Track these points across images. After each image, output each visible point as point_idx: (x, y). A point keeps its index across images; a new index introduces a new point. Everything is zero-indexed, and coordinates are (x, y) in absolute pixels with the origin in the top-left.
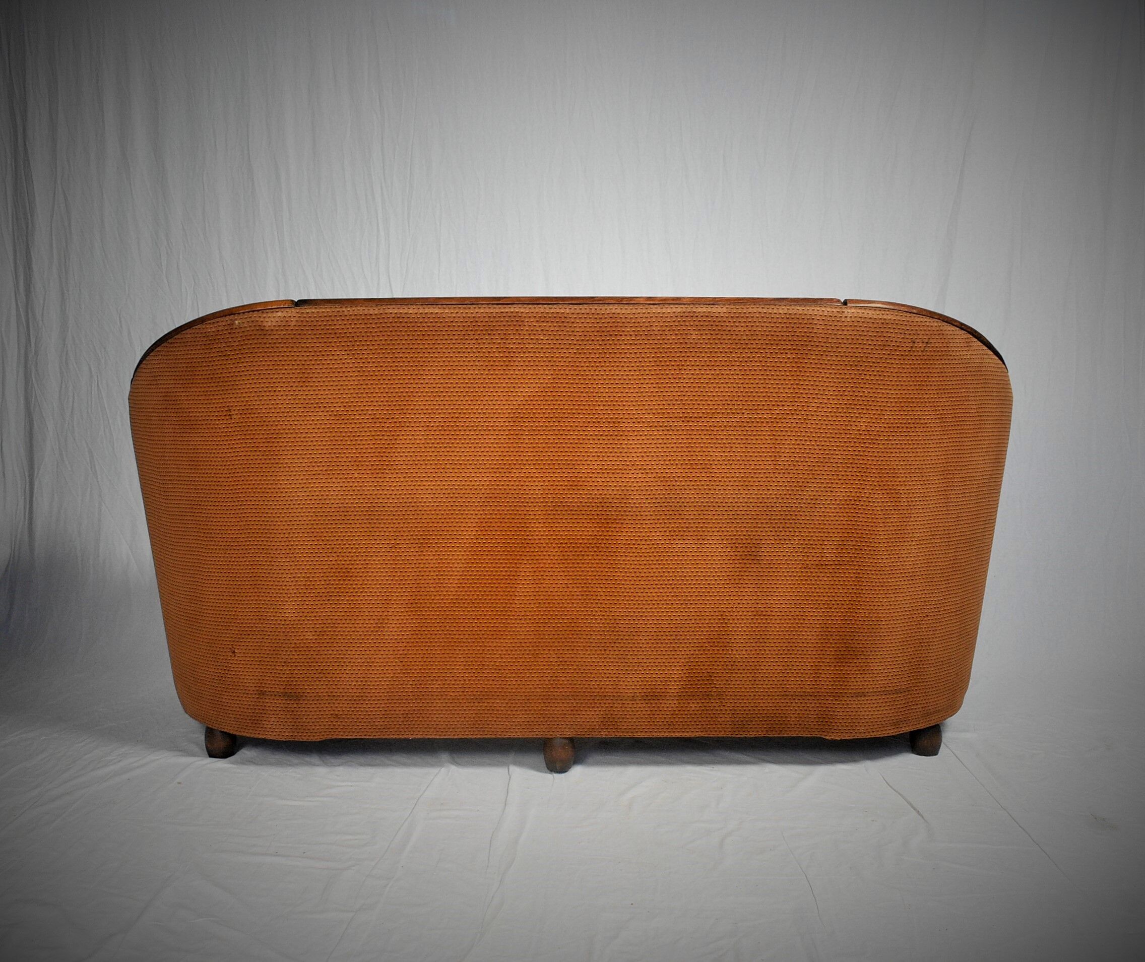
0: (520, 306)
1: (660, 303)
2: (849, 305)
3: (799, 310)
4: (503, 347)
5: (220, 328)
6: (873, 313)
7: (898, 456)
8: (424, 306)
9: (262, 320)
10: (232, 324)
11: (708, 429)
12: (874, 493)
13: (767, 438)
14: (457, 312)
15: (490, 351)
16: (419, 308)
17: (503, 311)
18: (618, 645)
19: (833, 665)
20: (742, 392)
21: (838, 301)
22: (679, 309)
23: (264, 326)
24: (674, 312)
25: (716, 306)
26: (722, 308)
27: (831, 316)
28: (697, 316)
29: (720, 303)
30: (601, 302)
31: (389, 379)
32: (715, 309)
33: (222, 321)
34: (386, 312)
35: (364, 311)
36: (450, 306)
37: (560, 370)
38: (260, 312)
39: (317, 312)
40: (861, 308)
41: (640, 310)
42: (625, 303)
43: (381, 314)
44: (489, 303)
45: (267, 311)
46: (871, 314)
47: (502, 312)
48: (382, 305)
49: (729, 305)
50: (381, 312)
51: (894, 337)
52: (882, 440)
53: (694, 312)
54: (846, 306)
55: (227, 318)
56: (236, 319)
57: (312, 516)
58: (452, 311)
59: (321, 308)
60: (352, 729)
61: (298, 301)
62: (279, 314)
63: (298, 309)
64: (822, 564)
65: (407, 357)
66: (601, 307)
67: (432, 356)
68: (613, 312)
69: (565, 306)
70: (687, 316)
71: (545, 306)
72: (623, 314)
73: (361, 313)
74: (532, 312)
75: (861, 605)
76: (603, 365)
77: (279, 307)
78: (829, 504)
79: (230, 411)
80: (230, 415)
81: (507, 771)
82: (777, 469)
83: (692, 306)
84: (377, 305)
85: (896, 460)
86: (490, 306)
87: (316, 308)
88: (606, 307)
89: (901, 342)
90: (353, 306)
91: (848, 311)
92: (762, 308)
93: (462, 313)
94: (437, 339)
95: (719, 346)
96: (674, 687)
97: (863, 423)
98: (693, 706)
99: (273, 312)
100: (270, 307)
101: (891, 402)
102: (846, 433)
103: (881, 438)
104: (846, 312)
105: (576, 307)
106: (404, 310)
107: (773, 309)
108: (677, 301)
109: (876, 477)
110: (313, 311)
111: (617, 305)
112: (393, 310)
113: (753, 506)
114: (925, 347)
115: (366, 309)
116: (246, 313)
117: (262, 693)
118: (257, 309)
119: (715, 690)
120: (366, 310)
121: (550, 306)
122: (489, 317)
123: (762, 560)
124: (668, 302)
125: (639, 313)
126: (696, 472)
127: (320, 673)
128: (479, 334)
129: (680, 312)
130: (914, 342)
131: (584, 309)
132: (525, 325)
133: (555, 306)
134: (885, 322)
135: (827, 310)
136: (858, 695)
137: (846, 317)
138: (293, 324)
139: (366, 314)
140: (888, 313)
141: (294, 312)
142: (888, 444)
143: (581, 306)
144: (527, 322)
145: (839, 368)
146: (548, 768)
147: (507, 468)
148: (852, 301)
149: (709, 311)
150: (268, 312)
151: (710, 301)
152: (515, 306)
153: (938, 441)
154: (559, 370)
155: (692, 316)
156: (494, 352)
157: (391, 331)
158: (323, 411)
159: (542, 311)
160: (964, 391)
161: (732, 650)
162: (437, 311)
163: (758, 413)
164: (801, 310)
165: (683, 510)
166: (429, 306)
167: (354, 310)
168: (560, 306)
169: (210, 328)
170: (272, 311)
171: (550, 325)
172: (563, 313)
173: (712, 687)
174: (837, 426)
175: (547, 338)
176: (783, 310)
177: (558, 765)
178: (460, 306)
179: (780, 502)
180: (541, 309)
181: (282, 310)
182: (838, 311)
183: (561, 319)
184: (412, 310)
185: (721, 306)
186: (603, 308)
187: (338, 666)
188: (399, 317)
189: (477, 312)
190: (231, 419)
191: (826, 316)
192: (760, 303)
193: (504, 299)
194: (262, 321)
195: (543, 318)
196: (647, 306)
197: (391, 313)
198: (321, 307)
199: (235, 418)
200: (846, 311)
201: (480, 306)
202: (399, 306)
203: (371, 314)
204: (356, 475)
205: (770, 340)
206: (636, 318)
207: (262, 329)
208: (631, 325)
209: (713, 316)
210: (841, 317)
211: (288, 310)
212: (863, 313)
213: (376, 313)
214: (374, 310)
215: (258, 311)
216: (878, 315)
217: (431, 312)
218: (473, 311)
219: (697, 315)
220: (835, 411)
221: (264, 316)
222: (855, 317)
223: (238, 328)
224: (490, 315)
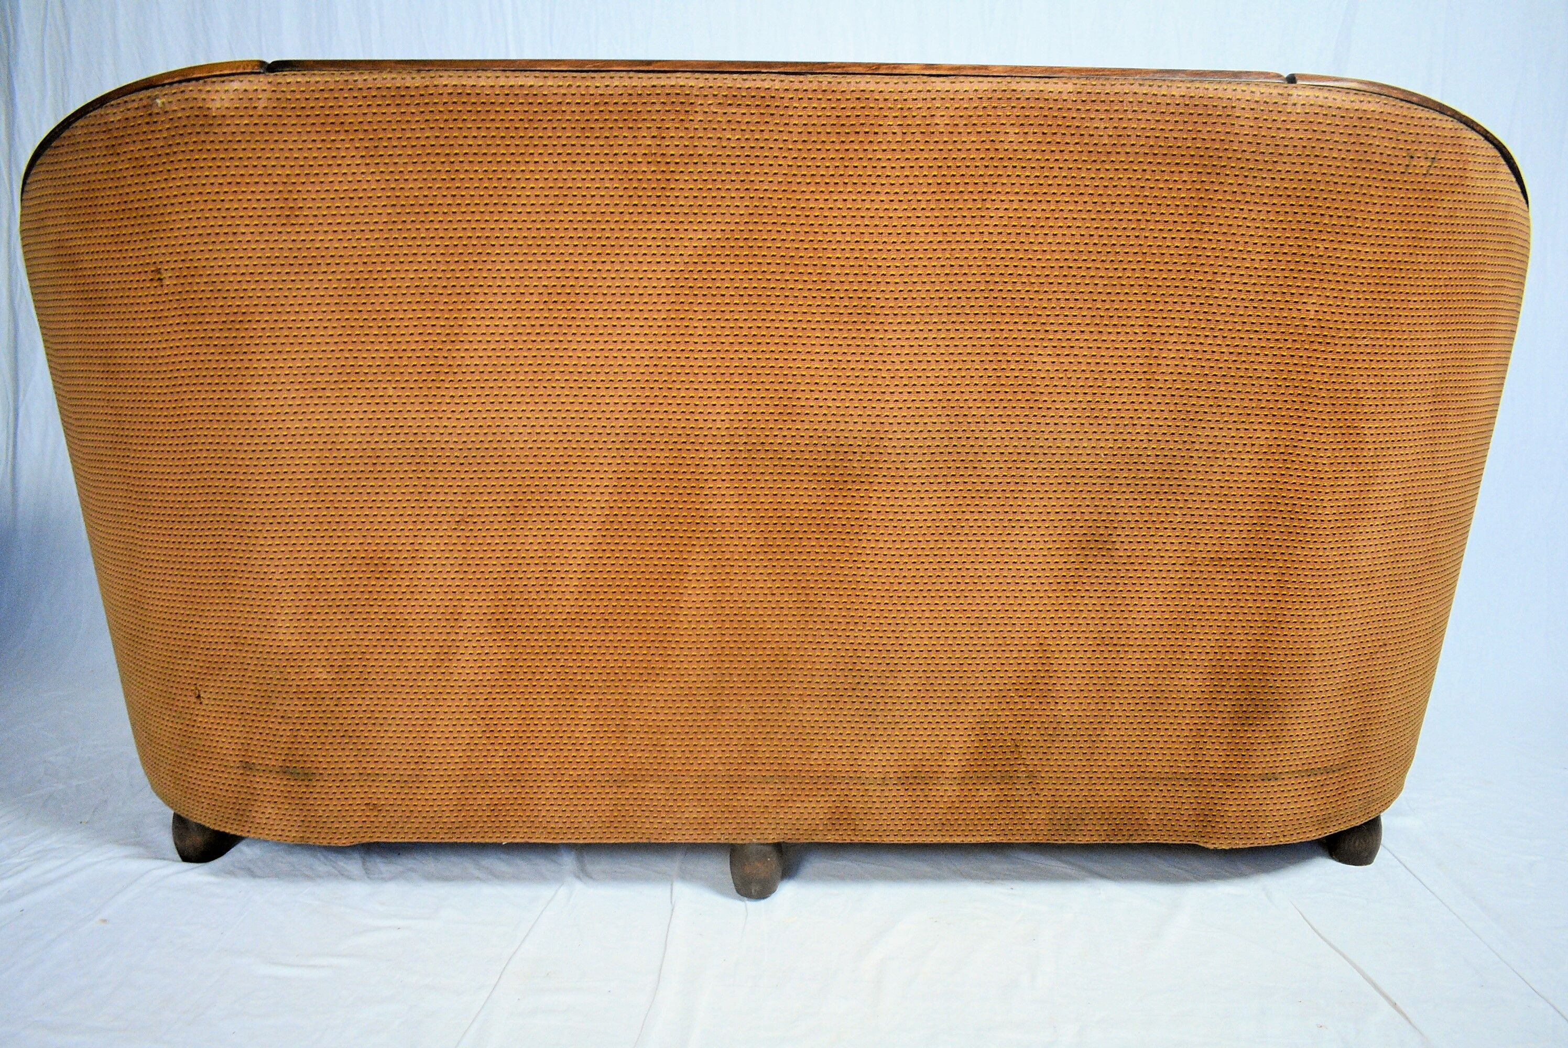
0: (688, 75)
1: (948, 73)
2: (1299, 82)
3: (1207, 89)
4: (655, 154)
5: (130, 114)
6: (1344, 98)
7: (1366, 368)
8: (508, 74)
9: (204, 96)
10: (151, 106)
11: (1031, 313)
12: (1321, 434)
13: (1137, 331)
14: (570, 86)
15: (631, 160)
16: (497, 77)
17: (655, 83)
18: (859, 694)
19: (1226, 729)
20: (1095, 244)
21: (1279, 76)
22: (985, 85)
23: (208, 108)
24: (976, 90)
25: (1055, 80)
26: (1066, 83)
27: (1267, 103)
28: (1019, 99)
29: (1061, 75)
30: (839, 70)
31: (444, 213)
32: (1052, 86)
33: (134, 101)
34: (436, 83)
35: (393, 81)
36: (556, 74)
37: (763, 198)
38: (201, 82)
39: (307, 82)
40: (1322, 87)
41: (913, 84)
42: (883, 72)
43: (426, 86)
44: (630, 69)
45: (214, 79)
46: (1340, 100)
47: (653, 86)
48: (429, 70)
49: (1078, 78)
50: (428, 83)
51: (1378, 146)
52: (1341, 337)
53: (1014, 90)
54: (1294, 85)
55: (142, 94)
56: (157, 97)
57: (314, 464)
58: (561, 84)
59: (314, 74)
60: (402, 828)
61: (273, 63)
62: (236, 85)
63: (271, 77)
64: (1220, 558)
65: (476, 171)
66: (840, 78)
67: (524, 168)
68: (862, 89)
69: (773, 76)
70: (999, 99)
71: (735, 76)
72: (881, 92)
73: (388, 85)
74: (711, 87)
75: (1282, 628)
76: (842, 190)
77: (234, 71)
78: (1240, 452)
79: (158, 271)
80: (159, 279)
81: (669, 894)
82: (1152, 388)
83: (1009, 79)
84: (419, 71)
85: (1362, 375)
86: (631, 74)
87: (304, 75)
88: (849, 78)
89: (1389, 155)
90: (374, 72)
91: (1298, 93)
92: (1140, 85)
93: (579, 86)
94: (531, 137)
95: (1057, 158)
96: (954, 764)
97: (1311, 306)
98: (986, 794)
99: (223, 82)
100: (218, 73)
101: (1364, 268)
102: (1279, 324)
103: (1341, 335)
104: (1295, 95)
105: (792, 78)
106: (469, 80)
107: (1160, 87)
108: (981, 72)
109: (1326, 405)
110: (299, 80)
111: (869, 76)
112: (450, 79)
113: (1105, 455)
114: (1430, 166)
115: (399, 77)
116: (176, 85)
117: (247, 766)
118: (195, 76)
119: (1024, 769)
120: (399, 79)
121: (745, 76)
122: (630, 95)
123: (1117, 549)
124: (964, 73)
125: (910, 91)
126: (1006, 392)
127: (343, 736)
128: (611, 128)
129: (987, 90)
130: (1412, 157)
131: (810, 82)
132: (696, 112)
133: (754, 76)
134: (1363, 117)
135: (1259, 91)
136: (1265, 778)
137: (1295, 104)
138: (261, 104)
139: (399, 88)
140: (1370, 99)
141: (262, 82)
142: (1352, 345)
143: (801, 78)
144: (701, 105)
145: (1275, 202)
146: (738, 891)
147: (665, 381)
148: (1304, 77)
149: (1041, 89)
150: (214, 82)
151: (1042, 72)
152: (678, 75)
153: (1433, 343)
154: (760, 198)
155: (1012, 97)
156: (639, 162)
157: (446, 120)
158: (325, 272)
159: (729, 85)
160: (1480, 253)
161: (1057, 703)
162: (532, 84)
163: (1123, 285)
164: (1211, 89)
165: (980, 461)
166: (517, 74)
167: (375, 79)
168: (763, 76)
169: (113, 114)
170: (223, 79)
171: (743, 112)
172: (769, 89)
173: (1020, 764)
174: (1264, 311)
175: (737, 137)
176: (1178, 89)
177: (754, 888)
178: (575, 74)
179: (1154, 448)
180: (729, 81)
181: (241, 77)
182: (1281, 92)
183: (764, 100)
184: (484, 80)
185: (1064, 80)
186: (844, 80)
187: (374, 724)
188: (460, 93)
189: (607, 86)
190: (162, 286)
191: (1257, 102)
192: (1136, 78)
193: (659, 64)
194: (204, 99)
195: (733, 98)
196: (925, 79)
197: (446, 86)
198: (315, 72)
199: (168, 285)
200: (1295, 92)
201: (612, 74)
202: (461, 73)
203: (408, 87)
204: (391, 392)
205: (1152, 146)
206: (905, 100)
207: (203, 114)
208: (894, 115)
209: (1048, 100)
210: (1285, 104)
211: (251, 78)
212: (1327, 98)
213: (417, 85)
214: (413, 78)
215: (197, 79)
216: (1352, 102)
217: (520, 84)
218: (599, 81)
219: (1018, 96)
220: (1263, 282)
221: (209, 89)
222: (1311, 105)
223: (161, 112)
224: (630, 92)
